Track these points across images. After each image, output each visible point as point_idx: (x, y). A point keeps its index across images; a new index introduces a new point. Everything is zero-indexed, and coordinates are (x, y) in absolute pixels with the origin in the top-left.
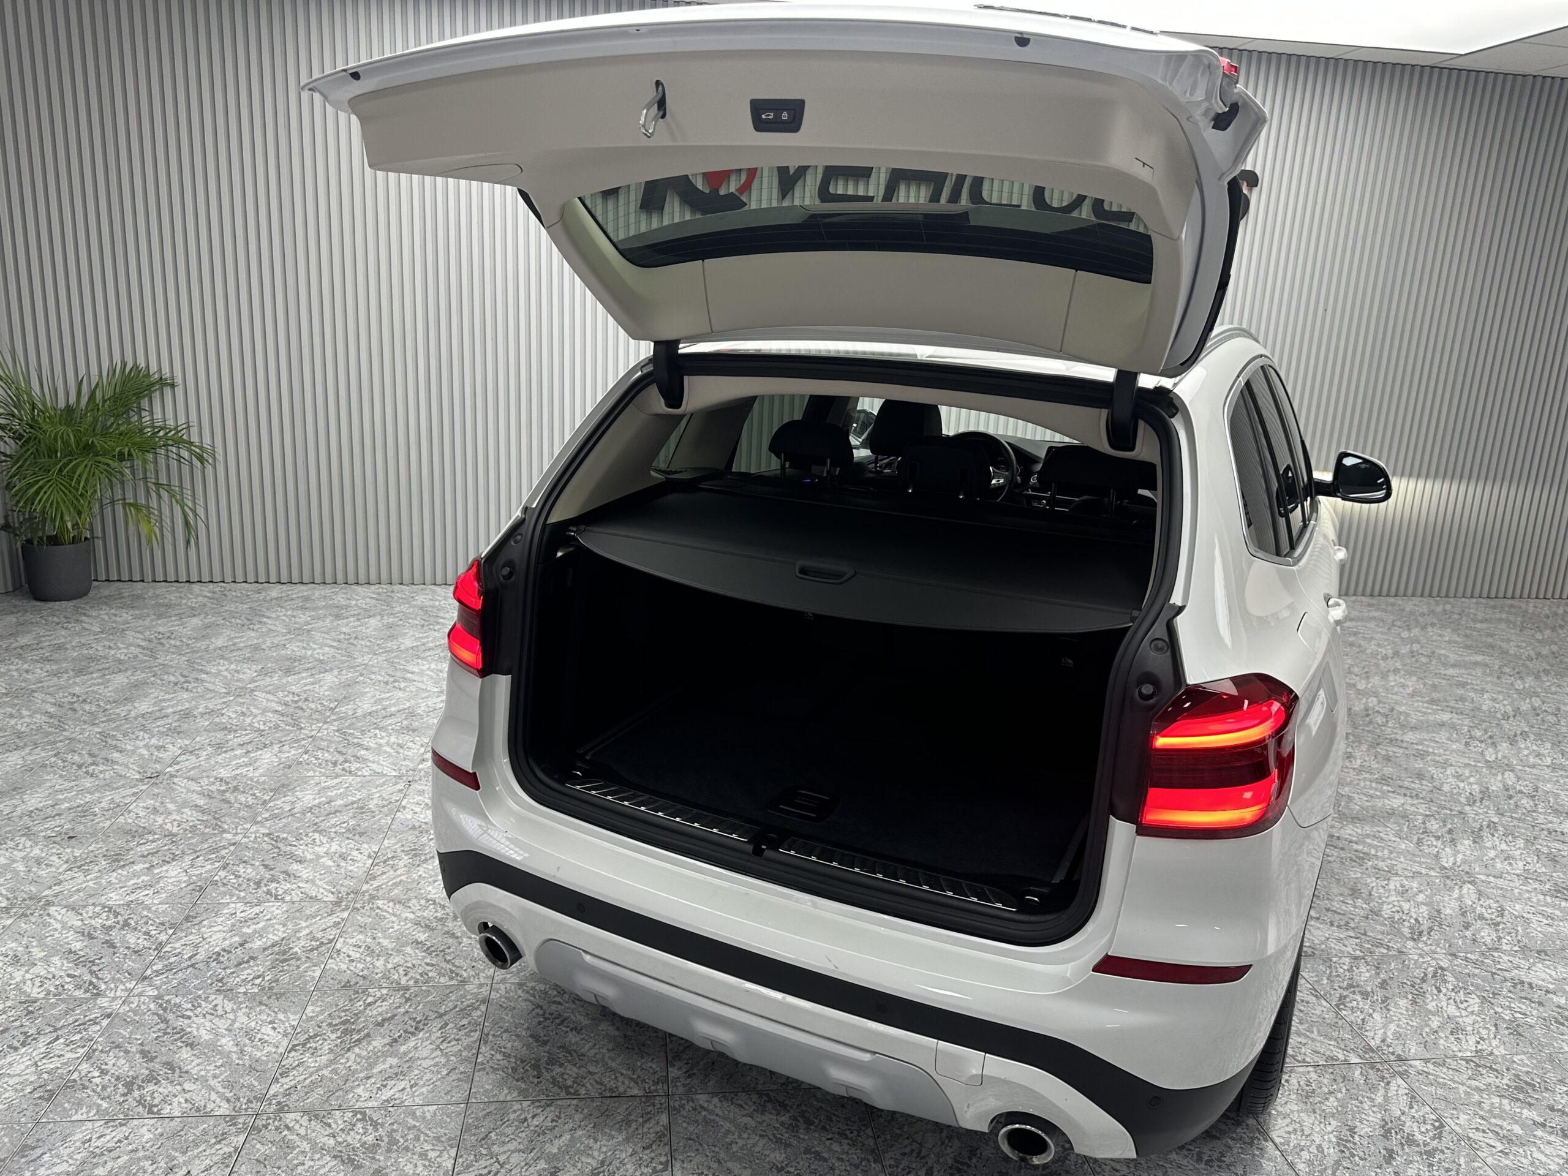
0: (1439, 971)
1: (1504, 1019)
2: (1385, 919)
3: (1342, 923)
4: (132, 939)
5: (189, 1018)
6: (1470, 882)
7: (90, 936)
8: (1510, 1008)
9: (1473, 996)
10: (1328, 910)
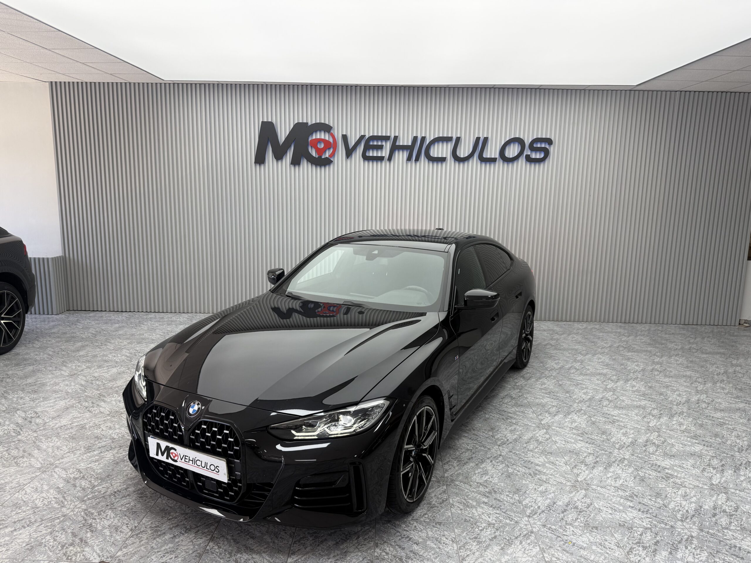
0: (498, 456)
2: (495, 438)
3: (475, 439)
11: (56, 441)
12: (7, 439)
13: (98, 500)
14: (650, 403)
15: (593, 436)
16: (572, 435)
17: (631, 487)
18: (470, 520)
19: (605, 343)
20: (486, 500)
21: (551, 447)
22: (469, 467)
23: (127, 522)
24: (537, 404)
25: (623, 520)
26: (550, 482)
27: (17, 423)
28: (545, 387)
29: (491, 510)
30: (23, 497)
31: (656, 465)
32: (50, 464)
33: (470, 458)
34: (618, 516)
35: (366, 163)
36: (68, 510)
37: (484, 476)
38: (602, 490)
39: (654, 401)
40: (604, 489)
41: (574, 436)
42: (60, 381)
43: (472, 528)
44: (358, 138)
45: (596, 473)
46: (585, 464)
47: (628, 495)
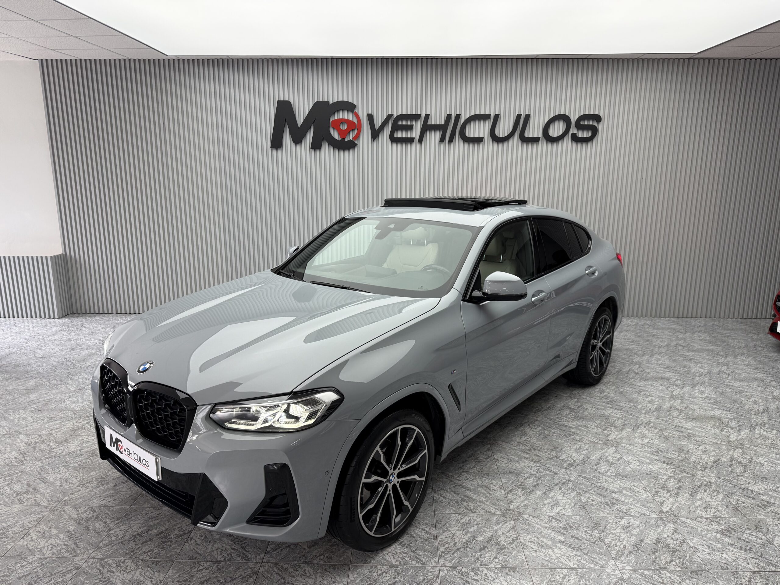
0: (567, 482)
1: (582, 502)
2: (560, 460)
3: (538, 460)
4: (43, 446)
5: (49, 474)
6: (615, 447)
7: (29, 445)
8: (589, 498)
9: (575, 492)
10: (535, 455)
11: (64, 472)
12: (8, 470)
13: (115, 547)
14: (725, 412)
15: (669, 455)
16: (645, 454)
17: (725, 519)
18: (548, 565)
19: (661, 341)
20: (562, 538)
21: (624, 469)
22: (537, 496)
23: (151, 575)
24: (600, 416)
25: (724, 562)
26: (632, 514)
27: (20, 450)
28: (605, 396)
29: (569, 552)
30: (28, 545)
31: (748, 490)
32: (58, 501)
33: (535, 485)
34: (717, 556)
35: (394, 145)
36: (81, 560)
37: (555, 507)
38: (693, 523)
39: (729, 411)
40: (695, 522)
41: (648, 455)
42: (67, 398)
43: (552, 575)
44: (385, 117)
45: (681, 502)
46: (667, 490)
47: (723, 528)
